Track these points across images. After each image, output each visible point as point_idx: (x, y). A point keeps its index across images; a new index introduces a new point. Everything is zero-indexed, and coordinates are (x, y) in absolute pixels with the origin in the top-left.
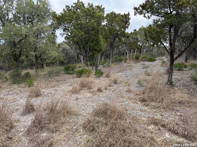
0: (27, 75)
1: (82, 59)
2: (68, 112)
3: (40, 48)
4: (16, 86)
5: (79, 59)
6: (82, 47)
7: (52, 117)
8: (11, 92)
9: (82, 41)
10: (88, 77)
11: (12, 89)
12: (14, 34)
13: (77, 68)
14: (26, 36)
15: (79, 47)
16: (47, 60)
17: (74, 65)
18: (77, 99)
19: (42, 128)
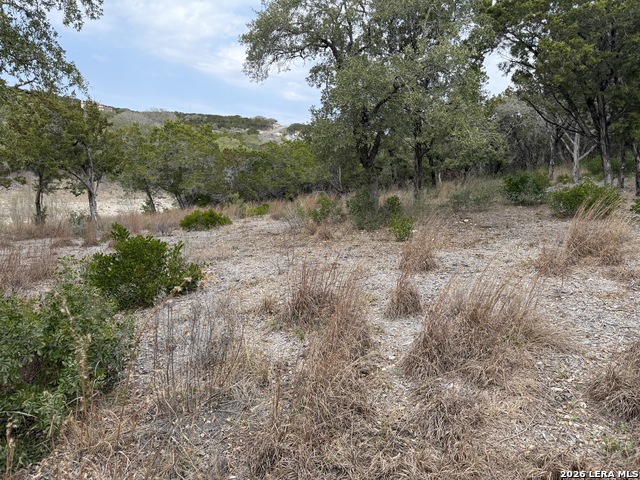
0: (393, 205)
1: (577, 147)
2: (528, 334)
3: (432, 122)
4: (364, 235)
5: (564, 148)
6: (580, 101)
7: (477, 338)
8: (354, 251)
9: (583, 82)
10: (604, 218)
11: (356, 242)
12: (366, 88)
13: (552, 182)
14: (396, 88)
15: (570, 102)
16: (447, 160)
17: (541, 171)
18: (558, 295)
19: (446, 366)
